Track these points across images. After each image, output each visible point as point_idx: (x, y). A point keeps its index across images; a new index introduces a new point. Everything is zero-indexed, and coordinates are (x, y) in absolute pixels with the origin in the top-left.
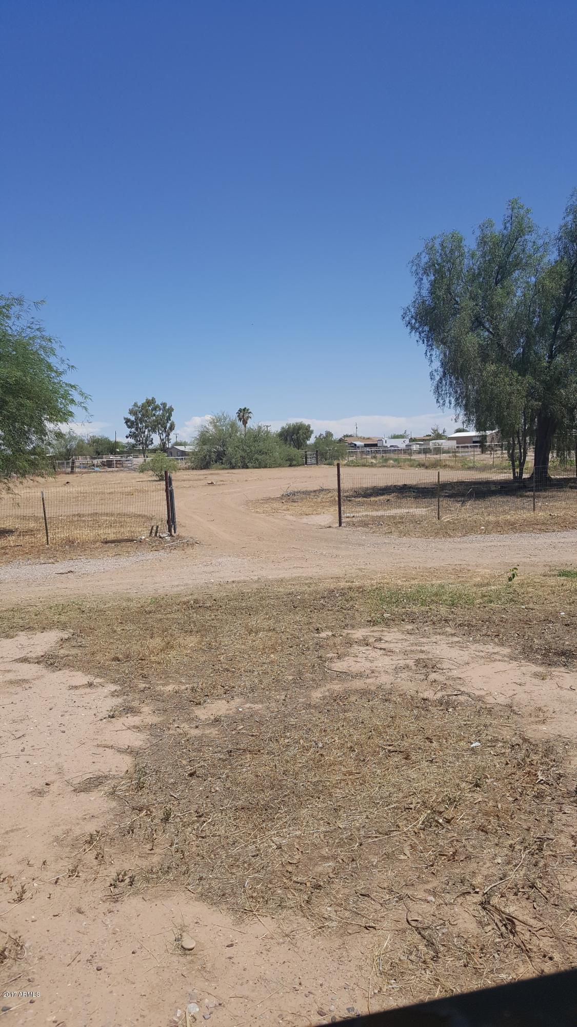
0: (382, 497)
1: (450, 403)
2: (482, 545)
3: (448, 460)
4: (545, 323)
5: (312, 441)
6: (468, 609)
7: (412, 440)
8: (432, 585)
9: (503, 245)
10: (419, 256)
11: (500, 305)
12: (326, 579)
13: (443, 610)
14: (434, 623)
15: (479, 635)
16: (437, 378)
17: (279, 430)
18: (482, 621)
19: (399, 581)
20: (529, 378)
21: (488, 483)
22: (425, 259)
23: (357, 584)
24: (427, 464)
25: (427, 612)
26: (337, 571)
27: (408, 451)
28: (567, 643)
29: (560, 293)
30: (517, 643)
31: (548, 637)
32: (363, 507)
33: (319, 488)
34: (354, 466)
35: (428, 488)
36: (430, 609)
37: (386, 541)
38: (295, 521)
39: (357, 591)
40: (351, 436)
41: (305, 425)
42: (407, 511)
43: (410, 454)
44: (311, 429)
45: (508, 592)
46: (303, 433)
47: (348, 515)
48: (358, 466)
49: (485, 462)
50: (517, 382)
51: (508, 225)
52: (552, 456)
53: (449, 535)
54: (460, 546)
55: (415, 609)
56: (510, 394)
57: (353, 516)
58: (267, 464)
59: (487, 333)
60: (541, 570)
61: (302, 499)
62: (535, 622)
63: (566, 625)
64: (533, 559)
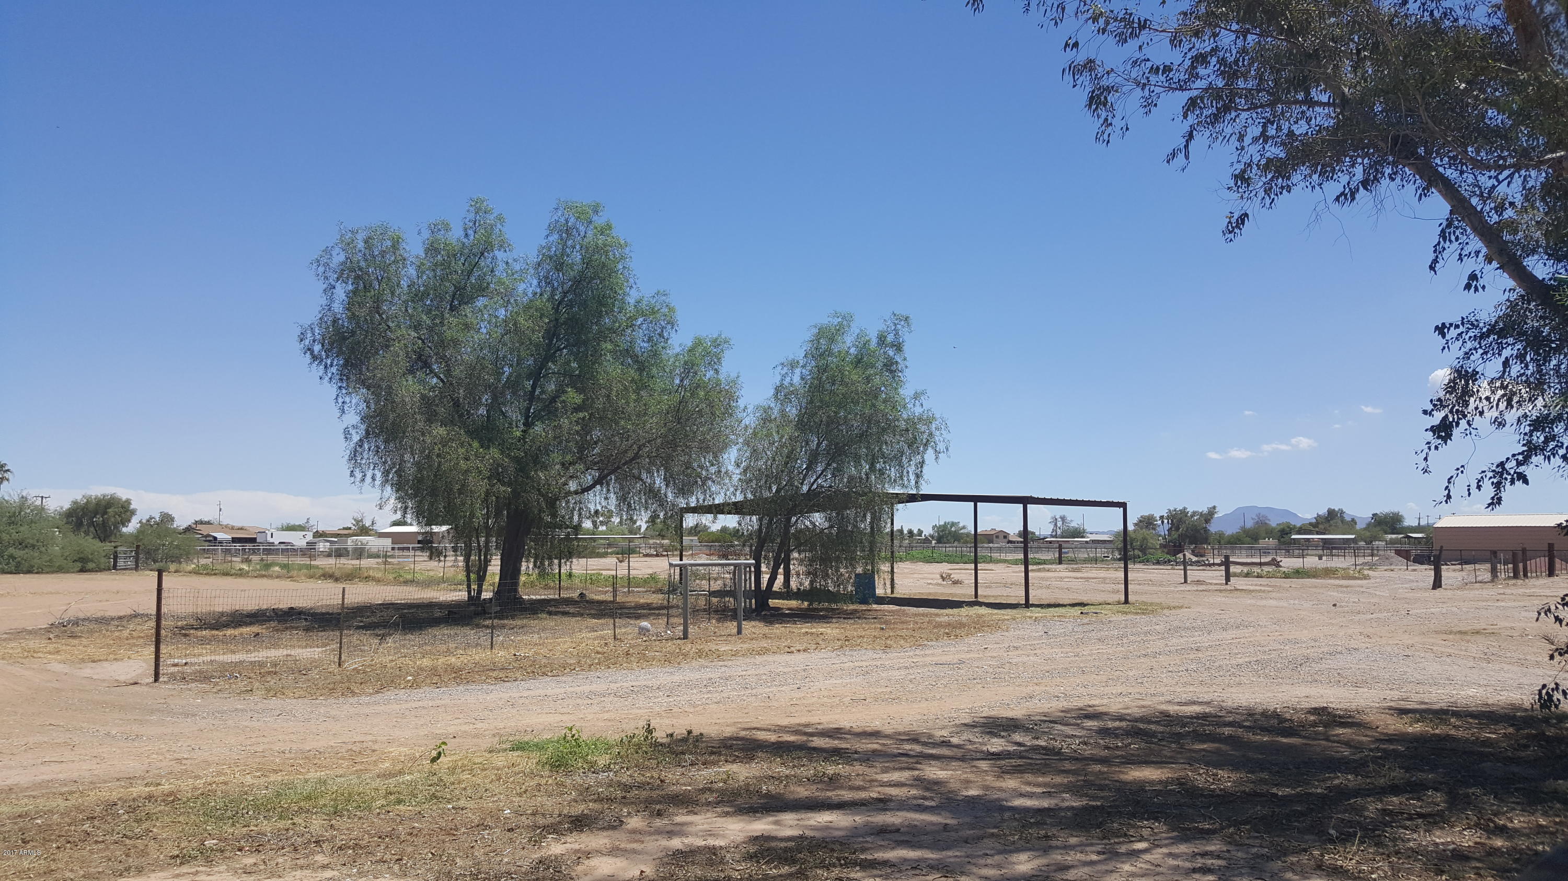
0: (248, 629)
1: (373, 479)
2: (404, 706)
3: (373, 569)
4: (519, 376)
5: (132, 527)
6: (360, 818)
7: (317, 535)
8: (306, 781)
9: (463, 259)
10: (327, 251)
11: (456, 343)
12: (105, 782)
13: (317, 824)
14: (296, 850)
15: (369, 863)
16: (356, 438)
17: (67, 506)
18: (380, 837)
19: (248, 776)
20: (494, 452)
21: (430, 606)
22: (339, 257)
23: (166, 787)
24: (337, 574)
25: (287, 830)
26: (133, 766)
27: (309, 551)
28: (506, 860)
29: (538, 337)
30: (428, 870)
31: (479, 853)
32: (208, 647)
33: (129, 612)
34: (207, 574)
35: (332, 614)
36: (294, 824)
37: (239, 707)
38: (66, 674)
39: (164, 801)
40: (208, 523)
41: (120, 499)
42: (285, 653)
43: (311, 557)
44: (132, 507)
45: (430, 783)
46: (116, 513)
47: (176, 661)
48: (215, 574)
49: (431, 573)
50: (476, 456)
51: (470, 232)
52: (527, 567)
53: (352, 692)
54: (367, 710)
55: (266, 826)
56: (467, 471)
57: (186, 664)
58: (33, 567)
59: (435, 380)
60: (487, 743)
61: (91, 632)
62: (463, 830)
63: (509, 830)
64: (479, 725)
